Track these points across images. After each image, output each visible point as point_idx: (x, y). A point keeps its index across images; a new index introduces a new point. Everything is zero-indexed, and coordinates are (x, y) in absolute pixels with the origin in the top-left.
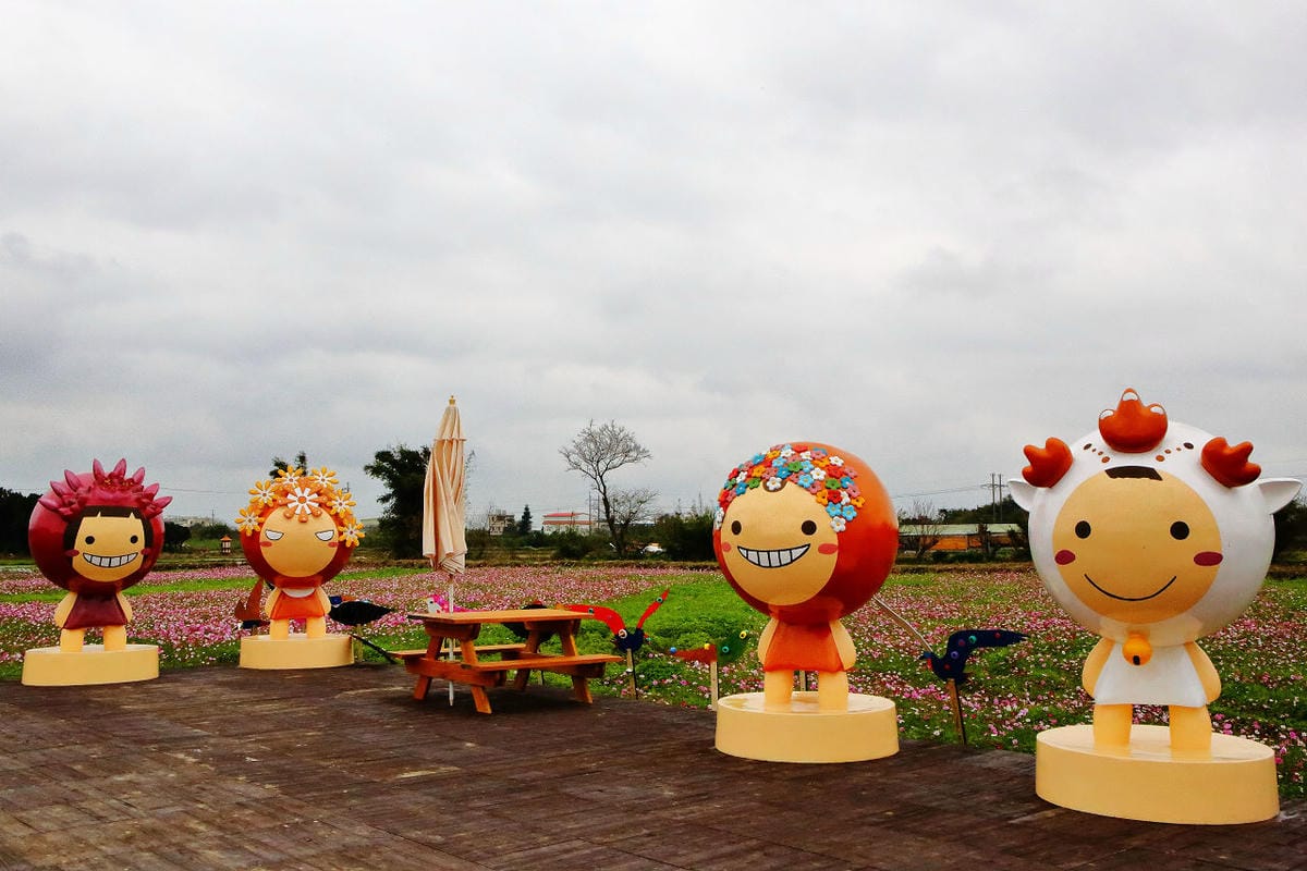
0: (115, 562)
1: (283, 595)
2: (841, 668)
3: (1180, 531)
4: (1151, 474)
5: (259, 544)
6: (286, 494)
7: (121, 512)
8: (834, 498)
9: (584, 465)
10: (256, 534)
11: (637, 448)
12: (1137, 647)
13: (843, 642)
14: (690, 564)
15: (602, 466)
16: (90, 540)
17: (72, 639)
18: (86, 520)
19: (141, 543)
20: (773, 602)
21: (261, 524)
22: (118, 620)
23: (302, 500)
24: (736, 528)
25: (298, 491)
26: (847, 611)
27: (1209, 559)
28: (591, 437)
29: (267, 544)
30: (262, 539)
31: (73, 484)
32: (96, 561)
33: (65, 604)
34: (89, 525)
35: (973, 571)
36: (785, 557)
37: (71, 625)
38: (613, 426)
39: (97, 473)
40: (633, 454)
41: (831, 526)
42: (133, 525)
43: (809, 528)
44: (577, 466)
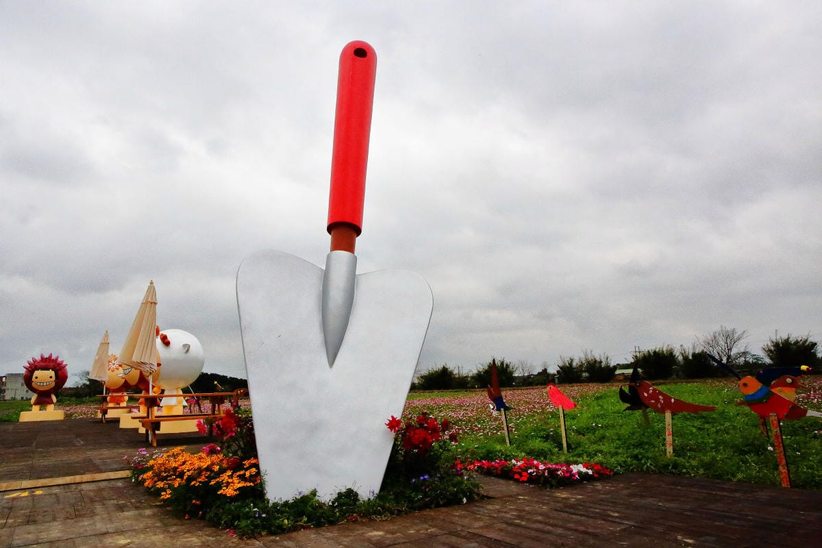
0: (45, 384)
7: (47, 369)
18: (36, 372)
19: (54, 378)
22: (51, 403)
31: (35, 361)
32: (39, 384)
33: (34, 397)
37: (36, 404)
39: (42, 358)
42: (51, 373)
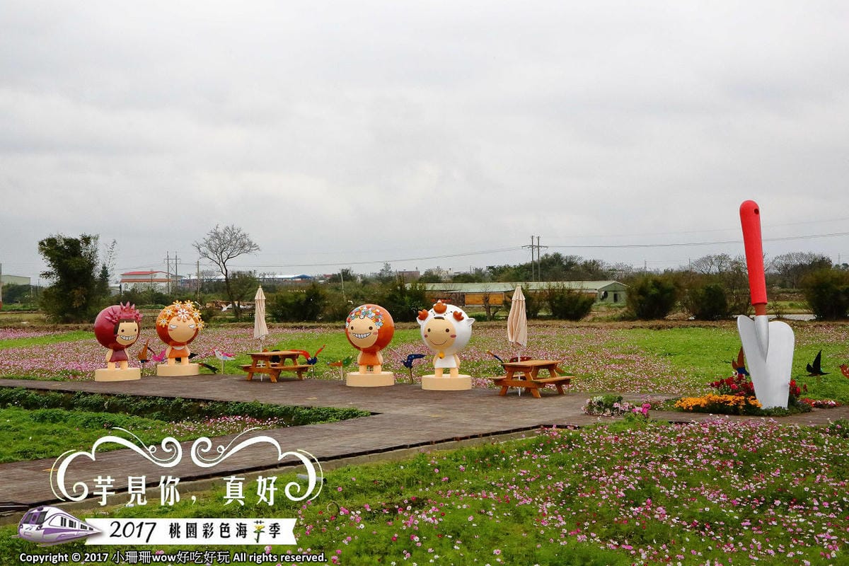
1: (173, 349)
2: (379, 364)
3: (447, 330)
4: (443, 318)
5: (167, 330)
6: (177, 311)
7: (131, 321)
8: (377, 321)
9: (211, 255)
10: (166, 327)
11: (250, 243)
12: (441, 355)
13: (380, 356)
14: (290, 324)
15: (225, 255)
16: (123, 331)
17: (112, 366)
20: (362, 347)
21: (168, 323)
22: (125, 359)
23: (183, 313)
24: (352, 328)
25: (181, 310)
26: (381, 349)
27: (454, 336)
28: (217, 235)
29: (171, 330)
30: (169, 328)
34: (122, 325)
35: (478, 327)
36: (365, 335)
38: (233, 229)
40: (247, 248)
41: (376, 327)
43: (371, 328)
44: (205, 255)
